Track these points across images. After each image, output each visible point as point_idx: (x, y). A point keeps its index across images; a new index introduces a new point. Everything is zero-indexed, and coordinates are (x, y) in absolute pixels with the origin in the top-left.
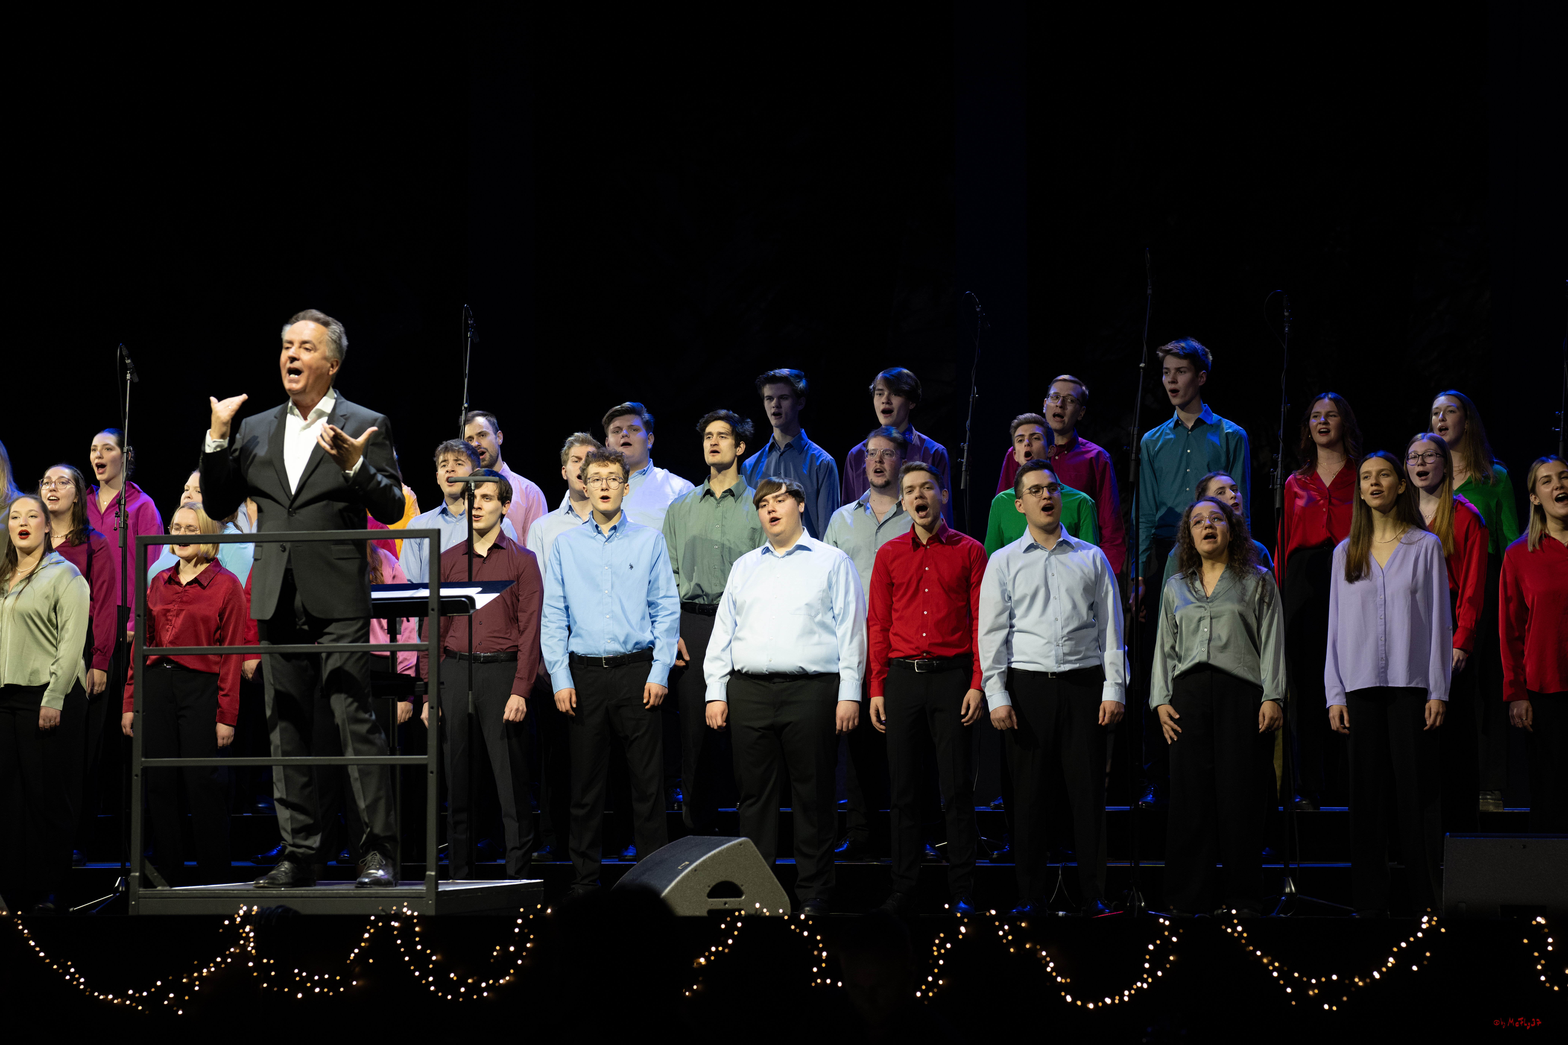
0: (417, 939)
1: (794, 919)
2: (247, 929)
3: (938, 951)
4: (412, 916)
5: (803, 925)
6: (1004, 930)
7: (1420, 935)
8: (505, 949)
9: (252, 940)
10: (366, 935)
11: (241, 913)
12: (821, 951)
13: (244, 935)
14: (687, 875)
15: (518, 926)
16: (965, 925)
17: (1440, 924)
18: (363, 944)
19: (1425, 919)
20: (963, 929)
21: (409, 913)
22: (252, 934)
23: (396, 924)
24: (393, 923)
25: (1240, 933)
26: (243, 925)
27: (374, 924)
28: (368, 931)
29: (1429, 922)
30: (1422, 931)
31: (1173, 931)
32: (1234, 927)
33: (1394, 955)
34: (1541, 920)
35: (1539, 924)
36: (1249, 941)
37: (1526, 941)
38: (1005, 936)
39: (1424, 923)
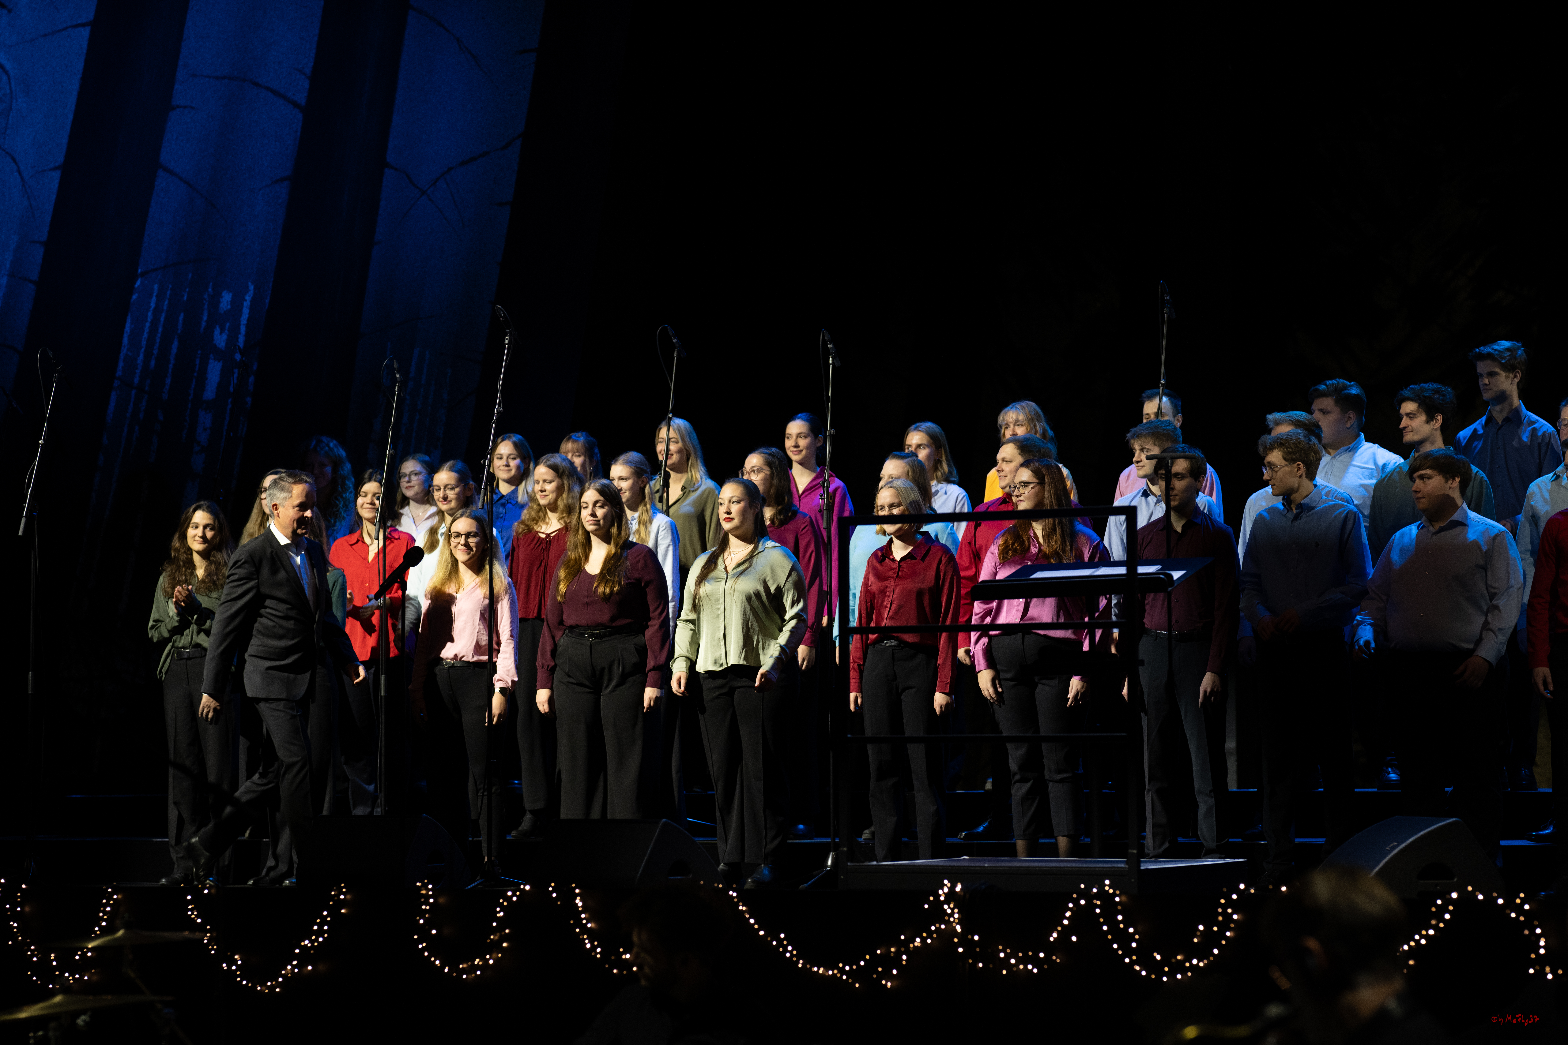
0: (1120, 918)
1: (1510, 903)
2: (952, 906)
4: (1114, 895)
5: (1519, 910)
8: (1208, 928)
9: (956, 916)
10: (1068, 914)
11: (946, 890)
12: (1538, 937)
13: (949, 911)
14: (1397, 854)
15: (1221, 905)
18: (1066, 922)
21: (1111, 891)
22: (956, 910)
23: (1099, 903)
24: (1095, 901)
26: (947, 901)
27: (1076, 902)
28: (1070, 909)
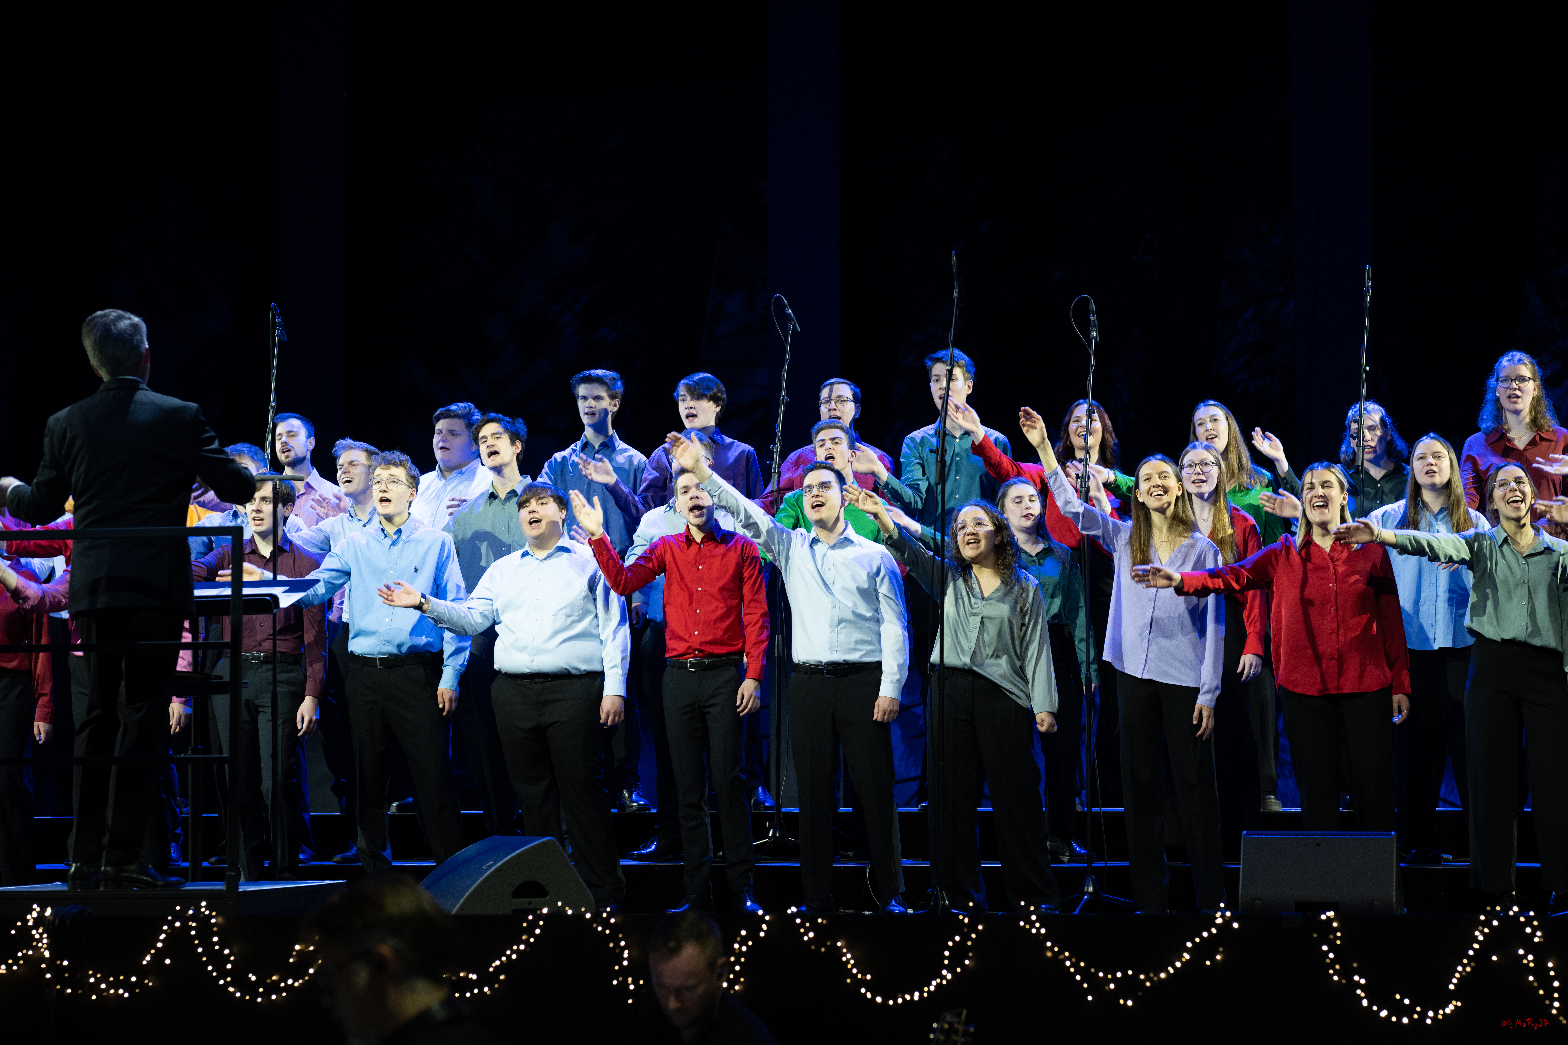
0: (215, 939)
1: (597, 917)
2: (40, 931)
3: (740, 948)
4: (210, 917)
5: (605, 923)
6: (805, 927)
7: (1214, 931)
9: (45, 941)
10: (163, 936)
11: (35, 915)
12: (623, 949)
13: (37, 936)
14: (492, 874)
16: (766, 922)
17: (1233, 919)
18: (160, 945)
19: (1219, 914)
20: (764, 927)
21: (207, 912)
22: (45, 935)
23: (194, 924)
24: (190, 923)
25: (1038, 930)
26: (36, 926)
27: (171, 924)
28: (165, 932)
29: (1223, 916)
30: (1217, 926)
31: (972, 927)
32: (1032, 924)
33: (1188, 950)
34: (1331, 914)
35: (1328, 917)
36: (1046, 937)
37: (1315, 935)
38: (806, 933)
39: (1217, 918)
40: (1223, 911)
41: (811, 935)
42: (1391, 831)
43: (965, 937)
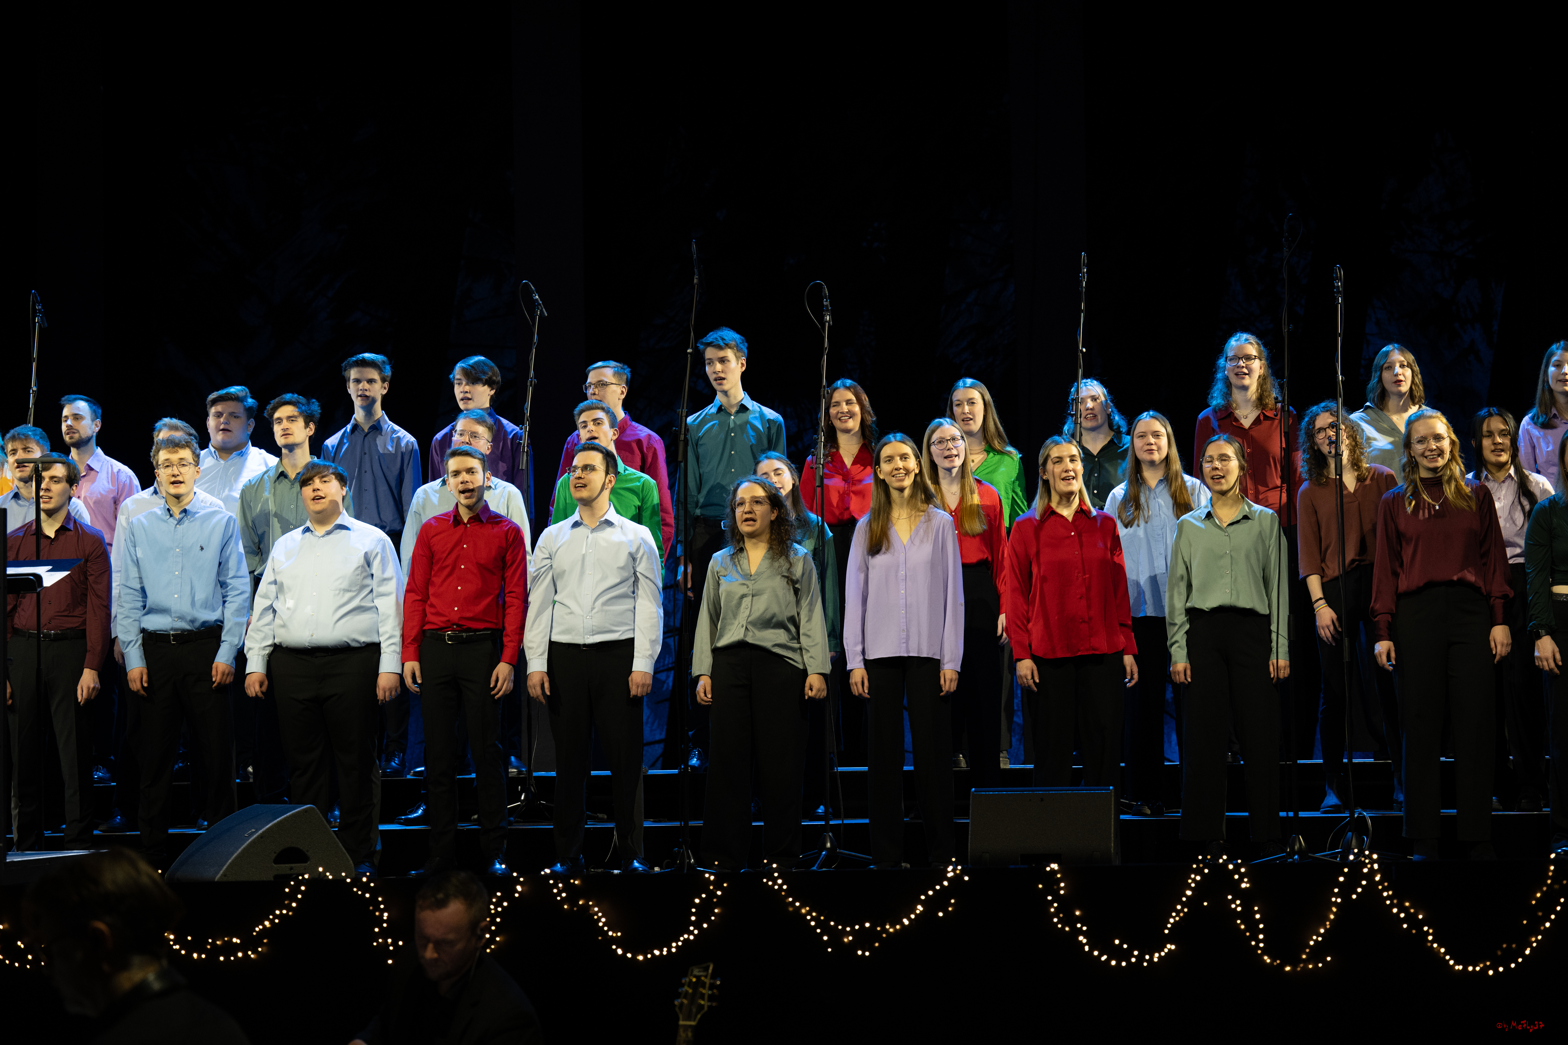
1: (357, 882)
3: (495, 909)
5: (365, 887)
6: (558, 888)
7: (946, 883)
12: (382, 912)
14: (253, 841)
16: (520, 883)
17: (964, 872)
19: (950, 868)
20: (519, 888)
25: (781, 886)
29: (954, 870)
30: (949, 880)
31: (718, 884)
32: (774, 880)
33: (922, 903)
34: (1055, 866)
35: (1052, 870)
36: (789, 893)
37: (1040, 886)
38: (559, 894)
39: (949, 872)
40: (955, 865)
41: (564, 895)
42: (1109, 787)
43: (711, 894)
